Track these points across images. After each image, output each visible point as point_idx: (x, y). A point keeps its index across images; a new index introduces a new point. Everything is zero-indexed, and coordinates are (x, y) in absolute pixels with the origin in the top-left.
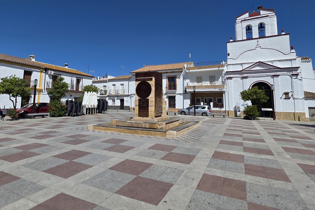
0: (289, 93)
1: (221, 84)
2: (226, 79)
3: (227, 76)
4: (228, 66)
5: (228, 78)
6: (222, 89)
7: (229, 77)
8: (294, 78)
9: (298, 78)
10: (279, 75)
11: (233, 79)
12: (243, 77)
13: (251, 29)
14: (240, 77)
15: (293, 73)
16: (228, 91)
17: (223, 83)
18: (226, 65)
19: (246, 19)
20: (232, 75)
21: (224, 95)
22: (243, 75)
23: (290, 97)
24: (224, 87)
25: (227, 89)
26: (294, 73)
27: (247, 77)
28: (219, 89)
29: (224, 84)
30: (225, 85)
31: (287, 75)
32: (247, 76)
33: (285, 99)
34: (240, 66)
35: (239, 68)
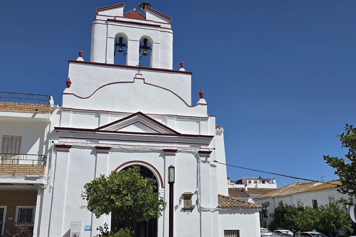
0: (192, 194)
1: (36, 163)
2: (50, 151)
3: (56, 142)
4: (63, 113)
5: (59, 147)
6: (35, 179)
7: (62, 144)
8: (203, 162)
9: (209, 162)
10: (175, 151)
11: (70, 150)
12: (98, 148)
13: (125, 46)
14: (90, 148)
15: (202, 150)
16: (52, 184)
17: (43, 159)
18: (57, 110)
19: (117, 19)
20: (69, 140)
21: (39, 197)
22: (100, 142)
23: (194, 206)
24: (42, 172)
25: (52, 180)
26: (204, 148)
27: (108, 148)
28: (27, 178)
29: (45, 163)
30: (47, 168)
31: (191, 152)
32: (109, 146)
33: (184, 210)
34: (93, 117)
35: (91, 123)
